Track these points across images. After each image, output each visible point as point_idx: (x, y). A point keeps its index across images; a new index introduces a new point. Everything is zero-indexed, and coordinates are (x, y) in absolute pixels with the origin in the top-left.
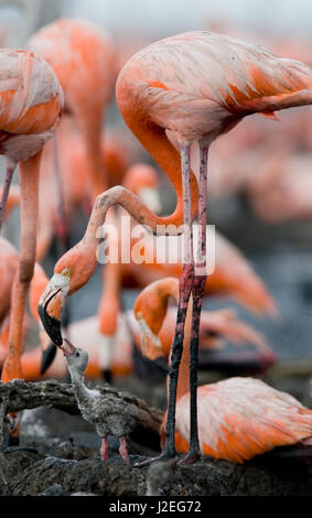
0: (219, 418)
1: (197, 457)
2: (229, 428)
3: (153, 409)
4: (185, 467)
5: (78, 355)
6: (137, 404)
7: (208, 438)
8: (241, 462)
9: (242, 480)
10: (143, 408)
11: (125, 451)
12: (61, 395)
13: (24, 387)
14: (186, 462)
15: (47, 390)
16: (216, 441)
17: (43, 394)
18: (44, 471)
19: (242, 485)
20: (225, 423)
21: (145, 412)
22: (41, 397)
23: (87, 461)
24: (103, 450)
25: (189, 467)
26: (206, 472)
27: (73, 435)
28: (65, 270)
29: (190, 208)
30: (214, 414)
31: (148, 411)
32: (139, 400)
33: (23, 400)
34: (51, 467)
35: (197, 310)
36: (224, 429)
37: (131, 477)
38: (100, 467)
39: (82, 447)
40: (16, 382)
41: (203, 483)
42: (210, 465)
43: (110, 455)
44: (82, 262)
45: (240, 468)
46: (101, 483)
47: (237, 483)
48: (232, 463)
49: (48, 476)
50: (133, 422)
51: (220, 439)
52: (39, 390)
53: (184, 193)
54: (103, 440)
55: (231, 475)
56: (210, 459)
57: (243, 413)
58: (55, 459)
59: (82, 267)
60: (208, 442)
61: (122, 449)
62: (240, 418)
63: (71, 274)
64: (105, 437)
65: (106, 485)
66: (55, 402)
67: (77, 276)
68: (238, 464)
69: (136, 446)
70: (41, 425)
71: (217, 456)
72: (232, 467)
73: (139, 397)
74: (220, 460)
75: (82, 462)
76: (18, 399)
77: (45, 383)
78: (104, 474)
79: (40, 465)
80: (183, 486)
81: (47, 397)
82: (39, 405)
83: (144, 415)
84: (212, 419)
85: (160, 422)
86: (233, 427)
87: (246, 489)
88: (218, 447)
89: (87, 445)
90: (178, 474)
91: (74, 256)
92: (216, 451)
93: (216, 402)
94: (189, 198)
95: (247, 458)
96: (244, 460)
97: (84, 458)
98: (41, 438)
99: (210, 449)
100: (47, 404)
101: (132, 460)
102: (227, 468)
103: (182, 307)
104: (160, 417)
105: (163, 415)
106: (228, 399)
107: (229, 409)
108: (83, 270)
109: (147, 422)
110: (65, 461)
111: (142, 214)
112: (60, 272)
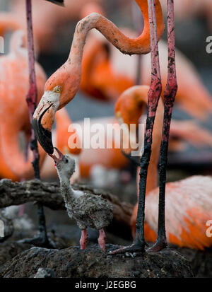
0: (182, 211)
1: (163, 245)
2: (191, 220)
3: (124, 204)
4: (152, 254)
5: (67, 161)
6: (110, 199)
7: (173, 228)
8: (202, 249)
9: (203, 264)
10: (116, 203)
11: (103, 241)
12: (43, 193)
13: (12, 186)
14: (154, 249)
15: (31, 189)
16: (180, 230)
17: (28, 192)
18: (30, 259)
19: (203, 269)
20: (187, 215)
21: (117, 207)
22: (26, 194)
23: (67, 250)
24: (82, 240)
25: (156, 254)
26: (170, 258)
27: (55, 228)
28: (56, 88)
29: (155, 29)
30: (178, 207)
31: (120, 205)
32: (112, 196)
33: (11, 197)
34: (36, 256)
35: (168, 117)
36: (187, 220)
37: (105, 264)
38: (79, 255)
39: (63, 238)
40: (4, 182)
41: (169, 268)
42: (174, 252)
43: (88, 244)
44: (71, 80)
45: (201, 254)
46: (80, 269)
47: (198, 267)
48: (194, 250)
49: (33, 263)
50: (111, 216)
51: (183, 230)
52: (24, 189)
53: (150, 16)
54: (83, 232)
55: (193, 261)
56: (175, 247)
57: (203, 207)
58: (39, 248)
59: (70, 85)
60: (173, 232)
61: (101, 239)
62: (201, 211)
63: (61, 91)
64: (85, 230)
65: (84, 271)
66: (38, 199)
67: (66, 92)
68: (199, 251)
69: (111, 236)
70: (27, 219)
71: (181, 244)
72: (194, 254)
73: (112, 193)
74: (184, 248)
75: (63, 251)
76: (6, 197)
77: (29, 182)
78: (82, 261)
79: (26, 254)
80: (151, 270)
81: (32, 195)
82: (25, 202)
83: (117, 209)
84: (176, 211)
85: (130, 215)
86: (194, 218)
87: (206, 272)
88: (181, 236)
89: (67, 236)
90: (147, 260)
91: (63, 75)
92: (180, 240)
93: (180, 197)
94: (154, 20)
95: (207, 245)
96: (205, 247)
97: (64, 247)
98: (27, 230)
99: (175, 238)
100: (32, 201)
101: (107, 248)
102: (189, 254)
103: (150, 116)
104: (131, 211)
105: (133, 209)
106: (190, 194)
107: (191, 203)
108: (71, 87)
109: (119, 215)
110: (48, 250)
111: (116, 36)
112: (51, 89)
